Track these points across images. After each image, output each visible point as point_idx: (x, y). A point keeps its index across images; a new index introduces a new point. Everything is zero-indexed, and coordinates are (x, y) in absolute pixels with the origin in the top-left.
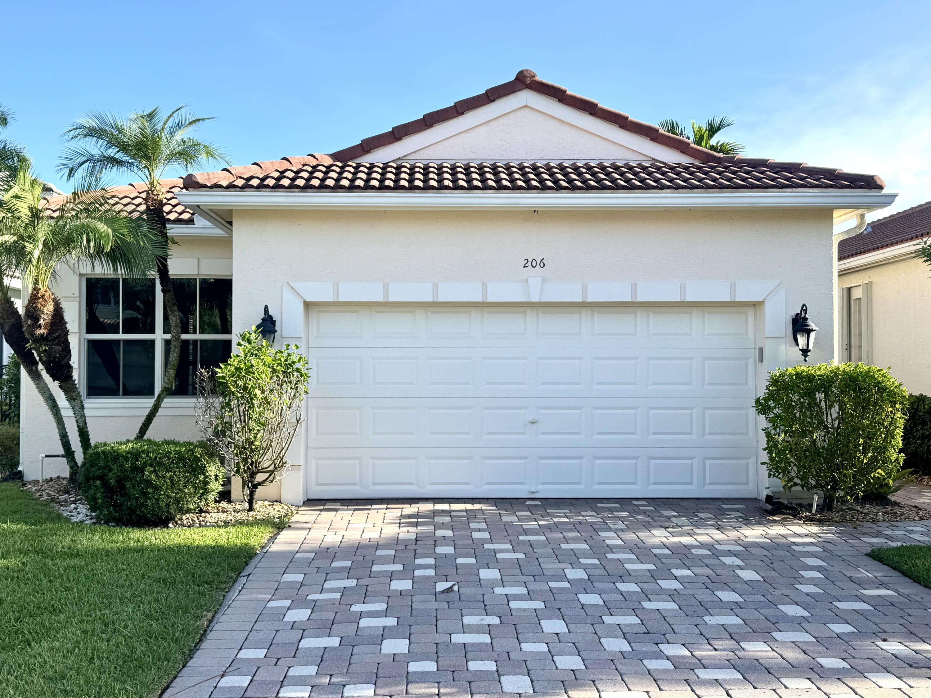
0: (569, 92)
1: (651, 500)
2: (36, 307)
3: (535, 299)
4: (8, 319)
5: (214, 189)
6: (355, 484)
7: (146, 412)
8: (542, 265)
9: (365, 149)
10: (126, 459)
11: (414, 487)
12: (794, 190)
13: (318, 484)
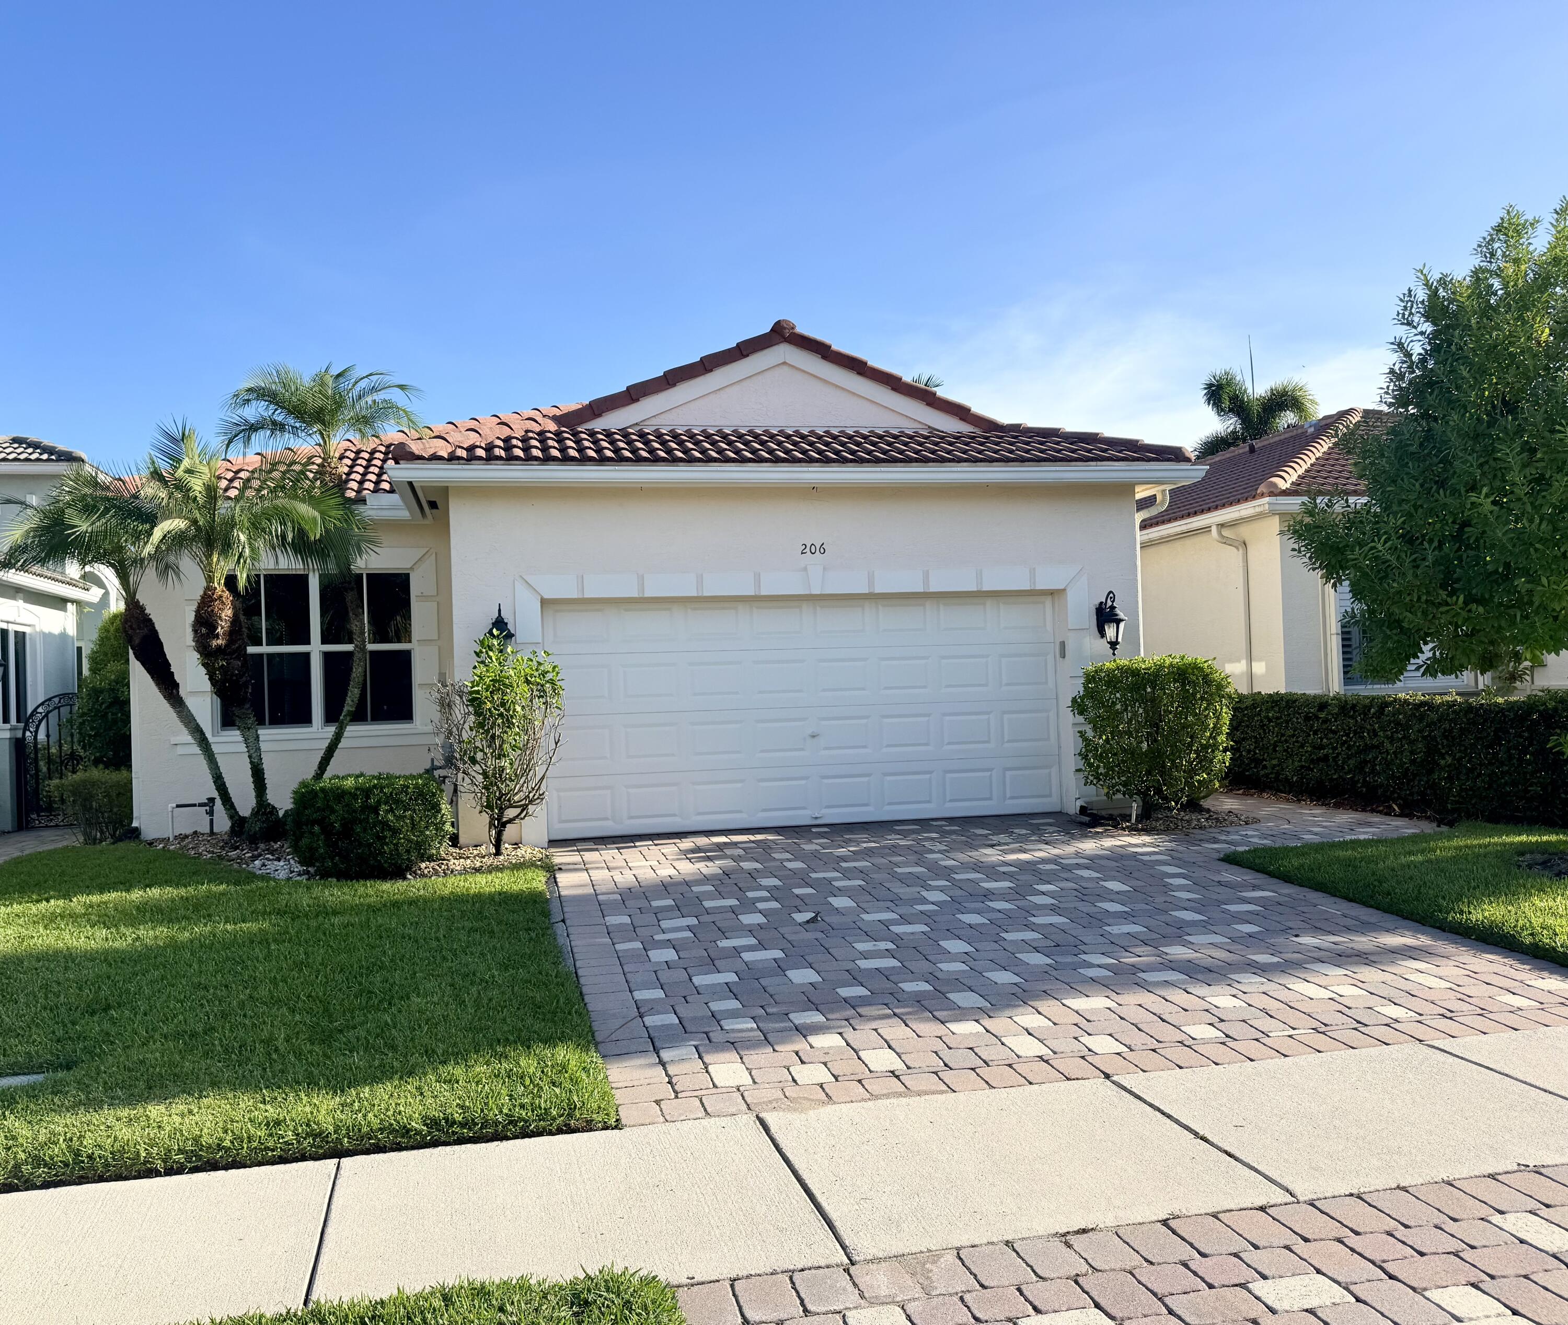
0: (835, 347)
1: (951, 820)
2: (212, 611)
3: (816, 591)
4: (139, 629)
5: (434, 462)
6: (607, 819)
7: (326, 744)
8: (822, 551)
9: (596, 413)
10: (354, 796)
11: (677, 819)
12: (1099, 463)
13: (560, 822)
